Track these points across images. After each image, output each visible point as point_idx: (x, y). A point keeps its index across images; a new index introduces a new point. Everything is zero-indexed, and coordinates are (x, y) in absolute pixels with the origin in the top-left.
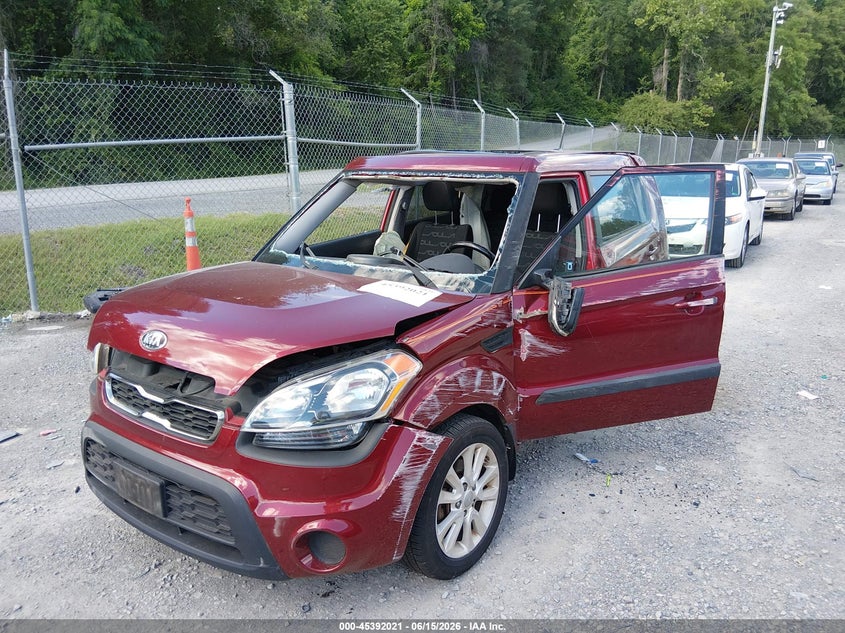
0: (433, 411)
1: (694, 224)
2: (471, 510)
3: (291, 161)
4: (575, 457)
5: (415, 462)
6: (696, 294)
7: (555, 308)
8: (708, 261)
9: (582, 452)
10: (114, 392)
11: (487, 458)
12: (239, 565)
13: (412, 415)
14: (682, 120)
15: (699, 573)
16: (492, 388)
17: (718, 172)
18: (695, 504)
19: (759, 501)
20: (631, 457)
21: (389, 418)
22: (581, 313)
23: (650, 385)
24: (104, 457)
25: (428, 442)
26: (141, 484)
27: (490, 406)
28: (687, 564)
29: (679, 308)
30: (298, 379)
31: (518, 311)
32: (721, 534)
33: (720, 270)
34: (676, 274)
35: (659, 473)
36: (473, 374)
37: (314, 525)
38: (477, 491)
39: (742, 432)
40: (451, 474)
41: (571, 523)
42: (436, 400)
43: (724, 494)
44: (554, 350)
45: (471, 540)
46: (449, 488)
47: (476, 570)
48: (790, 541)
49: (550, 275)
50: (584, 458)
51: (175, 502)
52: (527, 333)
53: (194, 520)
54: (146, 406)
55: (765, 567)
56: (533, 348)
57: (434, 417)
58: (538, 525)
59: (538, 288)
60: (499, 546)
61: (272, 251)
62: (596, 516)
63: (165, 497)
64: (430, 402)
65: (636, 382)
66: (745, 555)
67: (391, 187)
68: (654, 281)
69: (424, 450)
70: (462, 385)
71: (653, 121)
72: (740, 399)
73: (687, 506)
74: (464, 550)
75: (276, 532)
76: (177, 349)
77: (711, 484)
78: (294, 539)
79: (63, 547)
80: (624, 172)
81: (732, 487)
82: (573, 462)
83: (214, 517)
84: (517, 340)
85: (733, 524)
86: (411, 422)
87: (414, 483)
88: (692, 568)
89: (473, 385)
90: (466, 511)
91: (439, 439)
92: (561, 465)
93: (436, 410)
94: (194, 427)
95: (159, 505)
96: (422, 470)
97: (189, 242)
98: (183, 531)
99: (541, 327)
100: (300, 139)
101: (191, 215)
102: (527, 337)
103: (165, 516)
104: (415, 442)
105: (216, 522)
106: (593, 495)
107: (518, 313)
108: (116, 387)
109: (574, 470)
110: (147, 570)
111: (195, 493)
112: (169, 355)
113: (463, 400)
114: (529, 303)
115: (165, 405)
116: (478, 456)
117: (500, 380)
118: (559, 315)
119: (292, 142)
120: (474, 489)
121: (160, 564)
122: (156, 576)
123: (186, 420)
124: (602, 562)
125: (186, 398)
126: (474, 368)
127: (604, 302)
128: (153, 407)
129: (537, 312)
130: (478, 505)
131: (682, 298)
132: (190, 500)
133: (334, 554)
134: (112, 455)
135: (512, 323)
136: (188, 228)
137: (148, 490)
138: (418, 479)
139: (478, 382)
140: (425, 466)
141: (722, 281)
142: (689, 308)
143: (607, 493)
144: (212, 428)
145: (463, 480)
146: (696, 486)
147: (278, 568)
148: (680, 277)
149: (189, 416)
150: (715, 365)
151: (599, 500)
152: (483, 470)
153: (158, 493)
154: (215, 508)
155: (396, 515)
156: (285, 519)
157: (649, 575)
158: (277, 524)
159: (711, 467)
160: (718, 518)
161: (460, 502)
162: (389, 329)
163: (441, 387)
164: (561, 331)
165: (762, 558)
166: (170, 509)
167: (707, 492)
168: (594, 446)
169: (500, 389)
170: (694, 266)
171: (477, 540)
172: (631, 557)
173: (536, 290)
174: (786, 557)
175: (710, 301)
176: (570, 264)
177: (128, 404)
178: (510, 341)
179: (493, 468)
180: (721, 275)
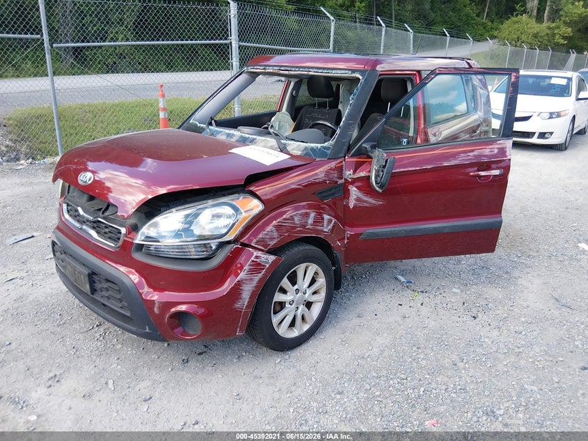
0: (272, 239)
1: (531, 117)
2: (302, 308)
3: (234, 59)
4: (396, 278)
5: (252, 272)
6: (488, 166)
7: (374, 171)
8: (499, 142)
9: (402, 275)
10: (68, 211)
11: (316, 273)
12: (134, 329)
13: (255, 240)
14: (546, 38)
15: (461, 365)
16: (323, 226)
17: (514, 74)
18: (474, 317)
19: (523, 319)
20: (437, 282)
21: (235, 241)
22: (391, 177)
23: (446, 231)
24: (61, 254)
25: (263, 259)
26: (78, 272)
27: (321, 238)
28: (454, 357)
29: (472, 176)
30: (174, 210)
31: (348, 173)
32: (486, 340)
33: (508, 149)
34: (473, 151)
35: (455, 294)
36: (307, 215)
37: (183, 308)
38: (307, 295)
39: (527, 270)
40: (285, 282)
41: (379, 322)
42: (275, 231)
43: (498, 312)
44: (374, 202)
45: (301, 328)
46: (284, 291)
47: (304, 347)
48: (537, 349)
49: (373, 147)
50: (402, 279)
51: (98, 286)
52: (354, 189)
53: (108, 298)
54: (84, 222)
55: (512, 366)
56: (358, 199)
57: (272, 243)
58: (355, 321)
59: (365, 156)
60: (324, 333)
61: (191, 122)
62: (399, 319)
63: (92, 283)
64: (270, 231)
65: (435, 228)
66: (499, 356)
67: (283, 79)
68: (454, 156)
69: (259, 264)
70: (297, 222)
71: (524, 37)
72: (532, 246)
73: (468, 318)
74: (295, 333)
75: (156, 310)
76: (117, 188)
77: (491, 305)
78: (167, 316)
79: (43, 309)
80: (438, 72)
81: (506, 308)
82: (393, 281)
83: (119, 297)
84: (347, 193)
85: (498, 333)
86: (252, 244)
87: (251, 285)
88: (458, 360)
89: (307, 222)
90: (297, 308)
91: (272, 258)
92: (385, 283)
93: (275, 238)
94: (110, 238)
95: (88, 286)
96: (257, 277)
97: (162, 115)
98: (104, 305)
99: (365, 184)
100: (241, 43)
101: (163, 96)
102: (354, 191)
103: (92, 293)
104: (253, 258)
105: (120, 300)
106: (401, 305)
107: (348, 174)
108: (69, 208)
109: (393, 287)
110: (91, 327)
111: (108, 281)
112: (111, 192)
113: (296, 233)
114: (357, 167)
115: (94, 222)
116: (308, 271)
117: (330, 221)
118: (377, 176)
119: (235, 45)
120: (305, 293)
121: (100, 325)
122: (96, 332)
123: (105, 233)
124: (393, 350)
125: (104, 218)
126: (308, 211)
127: (414, 169)
128: (87, 223)
129: (363, 174)
130: (309, 305)
131: (476, 169)
132: (106, 285)
133: (195, 328)
134: (65, 253)
135: (343, 181)
136: (161, 105)
137: (82, 276)
138: (255, 283)
139: (310, 221)
140: (260, 275)
141: (508, 158)
142: (480, 177)
143: (412, 305)
144: (119, 239)
145: (296, 287)
146: (478, 305)
147: (158, 333)
148: (476, 153)
149: (107, 230)
150: (498, 219)
151: (404, 309)
152: (313, 281)
153: (87, 279)
154: (119, 291)
155: (238, 305)
156: (162, 302)
157: (424, 363)
158: (157, 305)
159: (494, 293)
160: (488, 328)
161: (293, 301)
162: (241, 180)
163: (279, 222)
164: (377, 189)
165: (513, 359)
166: (96, 290)
167: (486, 308)
168: (413, 271)
169: (330, 227)
170: (488, 145)
171: (306, 327)
172: (415, 349)
173: (363, 158)
174: (530, 360)
175: (496, 172)
176: (405, 140)
177: (75, 220)
178: (340, 194)
179: (322, 281)
180: (508, 153)
